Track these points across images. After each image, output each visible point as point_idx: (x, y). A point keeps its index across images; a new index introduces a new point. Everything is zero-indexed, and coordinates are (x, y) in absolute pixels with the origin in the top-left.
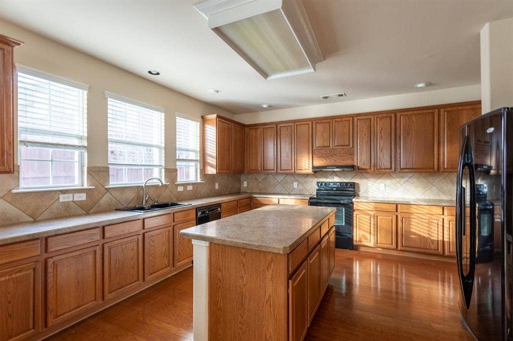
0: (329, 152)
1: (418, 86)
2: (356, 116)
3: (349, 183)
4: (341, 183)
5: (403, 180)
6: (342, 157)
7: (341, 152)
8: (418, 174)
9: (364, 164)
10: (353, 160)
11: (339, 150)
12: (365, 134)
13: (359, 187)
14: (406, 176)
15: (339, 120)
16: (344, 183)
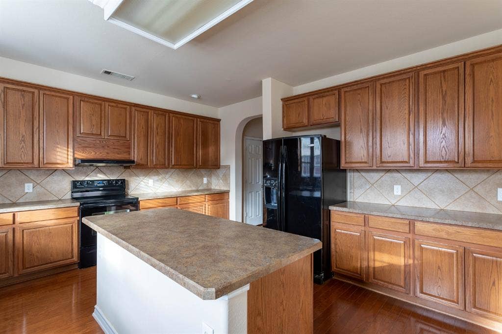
0: (98, 142)
1: (192, 96)
2: (134, 106)
3: (118, 180)
4: (108, 181)
5: (167, 176)
6: (116, 150)
7: (115, 144)
8: (178, 170)
9: (141, 159)
10: (129, 154)
11: (112, 141)
12: (143, 128)
13: (128, 184)
14: (170, 172)
15: (113, 104)
16: (113, 180)
